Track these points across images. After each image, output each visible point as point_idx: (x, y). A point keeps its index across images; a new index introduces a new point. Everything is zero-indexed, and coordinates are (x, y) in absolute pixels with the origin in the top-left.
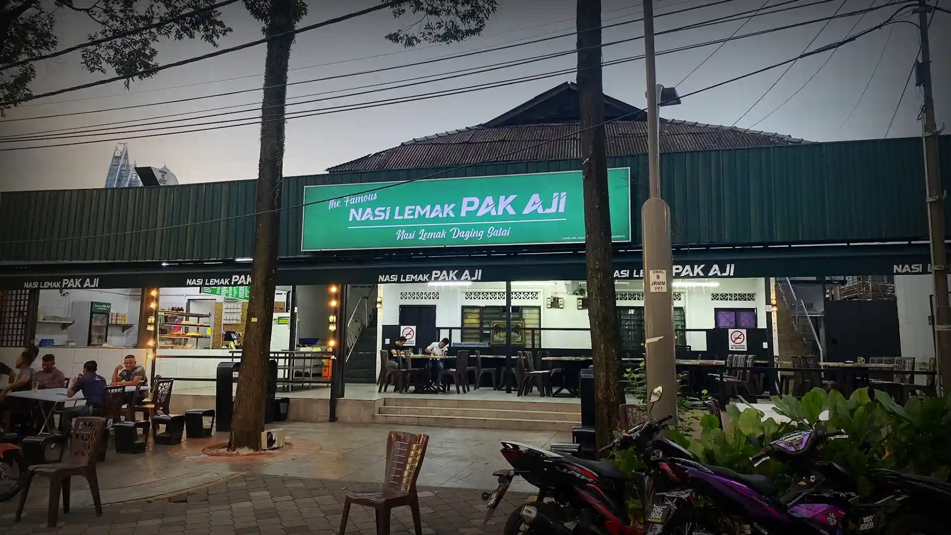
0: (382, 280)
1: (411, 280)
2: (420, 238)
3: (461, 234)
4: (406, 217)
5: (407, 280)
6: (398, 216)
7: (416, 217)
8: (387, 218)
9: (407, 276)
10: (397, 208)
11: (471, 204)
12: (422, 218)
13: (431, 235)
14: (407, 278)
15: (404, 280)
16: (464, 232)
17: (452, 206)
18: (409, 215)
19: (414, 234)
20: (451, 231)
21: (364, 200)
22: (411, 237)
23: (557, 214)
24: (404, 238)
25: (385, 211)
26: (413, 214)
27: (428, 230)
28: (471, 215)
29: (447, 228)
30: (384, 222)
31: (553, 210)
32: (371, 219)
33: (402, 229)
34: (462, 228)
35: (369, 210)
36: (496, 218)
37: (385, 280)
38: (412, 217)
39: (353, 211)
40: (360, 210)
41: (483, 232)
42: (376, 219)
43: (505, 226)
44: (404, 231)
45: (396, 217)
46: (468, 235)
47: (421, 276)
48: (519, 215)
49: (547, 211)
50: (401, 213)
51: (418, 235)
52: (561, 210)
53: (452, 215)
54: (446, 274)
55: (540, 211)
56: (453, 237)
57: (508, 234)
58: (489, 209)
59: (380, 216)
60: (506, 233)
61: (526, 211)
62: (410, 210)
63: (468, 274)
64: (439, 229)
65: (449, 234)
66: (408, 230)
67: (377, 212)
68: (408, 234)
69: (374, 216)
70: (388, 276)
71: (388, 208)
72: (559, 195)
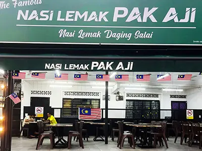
0: (48, 68)
1: (74, 69)
2: (79, 37)
3: (114, 35)
4: (67, 19)
5: (70, 69)
6: (61, 18)
7: (76, 20)
8: (51, 19)
9: (70, 65)
10: (60, 12)
11: (121, 12)
12: (80, 21)
13: (89, 35)
14: (70, 67)
15: (68, 69)
16: (115, 34)
17: (106, 13)
18: (69, 18)
19: (74, 33)
20: (105, 32)
21: (31, 3)
22: (72, 35)
23: (189, 24)
24: (65, 36)
25: (49, 14)
26: (73, 17)
27: (86, 30)
28: (121, 21)
29: (102, 30)
30: (48, 22)
31: (186, 20)
32: (37, 19)
33: (64, 29)
34: (114, 31)
35: (35, 12)
36: (142, 24)
37: (51, 68)
38: (72, 20)
39: (20, 12)
40: (27, 12)
41: (131, 34)
42: (41, 19)
43: (149, 31)
44: (65, 30)
45: (59, 19)
46: (119, 36)
47: (82, 65)
48: (160, 23)
49: (182, 21)
50: (63, 16)
51: (77, 34)
52: (192, 20)
53: (106, 20)
54: (103, 65)
55: (176, 20)
56: (107, 37)
57: (151, 37)
58: (136, 17)
59: (45, 17)
60: (149, 36)
61: (165, 20)
62: (70, 14)
63: (122, 65)
64: (95, 30)
65: (104, 35)
66: (69, 30)
67: (41, 14)
68: (69, 33)
69: (40, 17)
70: (53, 65)
71: (52, 11)
72: (191, 10)
